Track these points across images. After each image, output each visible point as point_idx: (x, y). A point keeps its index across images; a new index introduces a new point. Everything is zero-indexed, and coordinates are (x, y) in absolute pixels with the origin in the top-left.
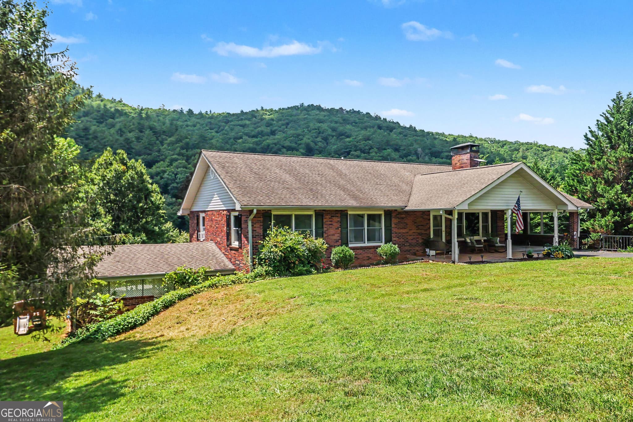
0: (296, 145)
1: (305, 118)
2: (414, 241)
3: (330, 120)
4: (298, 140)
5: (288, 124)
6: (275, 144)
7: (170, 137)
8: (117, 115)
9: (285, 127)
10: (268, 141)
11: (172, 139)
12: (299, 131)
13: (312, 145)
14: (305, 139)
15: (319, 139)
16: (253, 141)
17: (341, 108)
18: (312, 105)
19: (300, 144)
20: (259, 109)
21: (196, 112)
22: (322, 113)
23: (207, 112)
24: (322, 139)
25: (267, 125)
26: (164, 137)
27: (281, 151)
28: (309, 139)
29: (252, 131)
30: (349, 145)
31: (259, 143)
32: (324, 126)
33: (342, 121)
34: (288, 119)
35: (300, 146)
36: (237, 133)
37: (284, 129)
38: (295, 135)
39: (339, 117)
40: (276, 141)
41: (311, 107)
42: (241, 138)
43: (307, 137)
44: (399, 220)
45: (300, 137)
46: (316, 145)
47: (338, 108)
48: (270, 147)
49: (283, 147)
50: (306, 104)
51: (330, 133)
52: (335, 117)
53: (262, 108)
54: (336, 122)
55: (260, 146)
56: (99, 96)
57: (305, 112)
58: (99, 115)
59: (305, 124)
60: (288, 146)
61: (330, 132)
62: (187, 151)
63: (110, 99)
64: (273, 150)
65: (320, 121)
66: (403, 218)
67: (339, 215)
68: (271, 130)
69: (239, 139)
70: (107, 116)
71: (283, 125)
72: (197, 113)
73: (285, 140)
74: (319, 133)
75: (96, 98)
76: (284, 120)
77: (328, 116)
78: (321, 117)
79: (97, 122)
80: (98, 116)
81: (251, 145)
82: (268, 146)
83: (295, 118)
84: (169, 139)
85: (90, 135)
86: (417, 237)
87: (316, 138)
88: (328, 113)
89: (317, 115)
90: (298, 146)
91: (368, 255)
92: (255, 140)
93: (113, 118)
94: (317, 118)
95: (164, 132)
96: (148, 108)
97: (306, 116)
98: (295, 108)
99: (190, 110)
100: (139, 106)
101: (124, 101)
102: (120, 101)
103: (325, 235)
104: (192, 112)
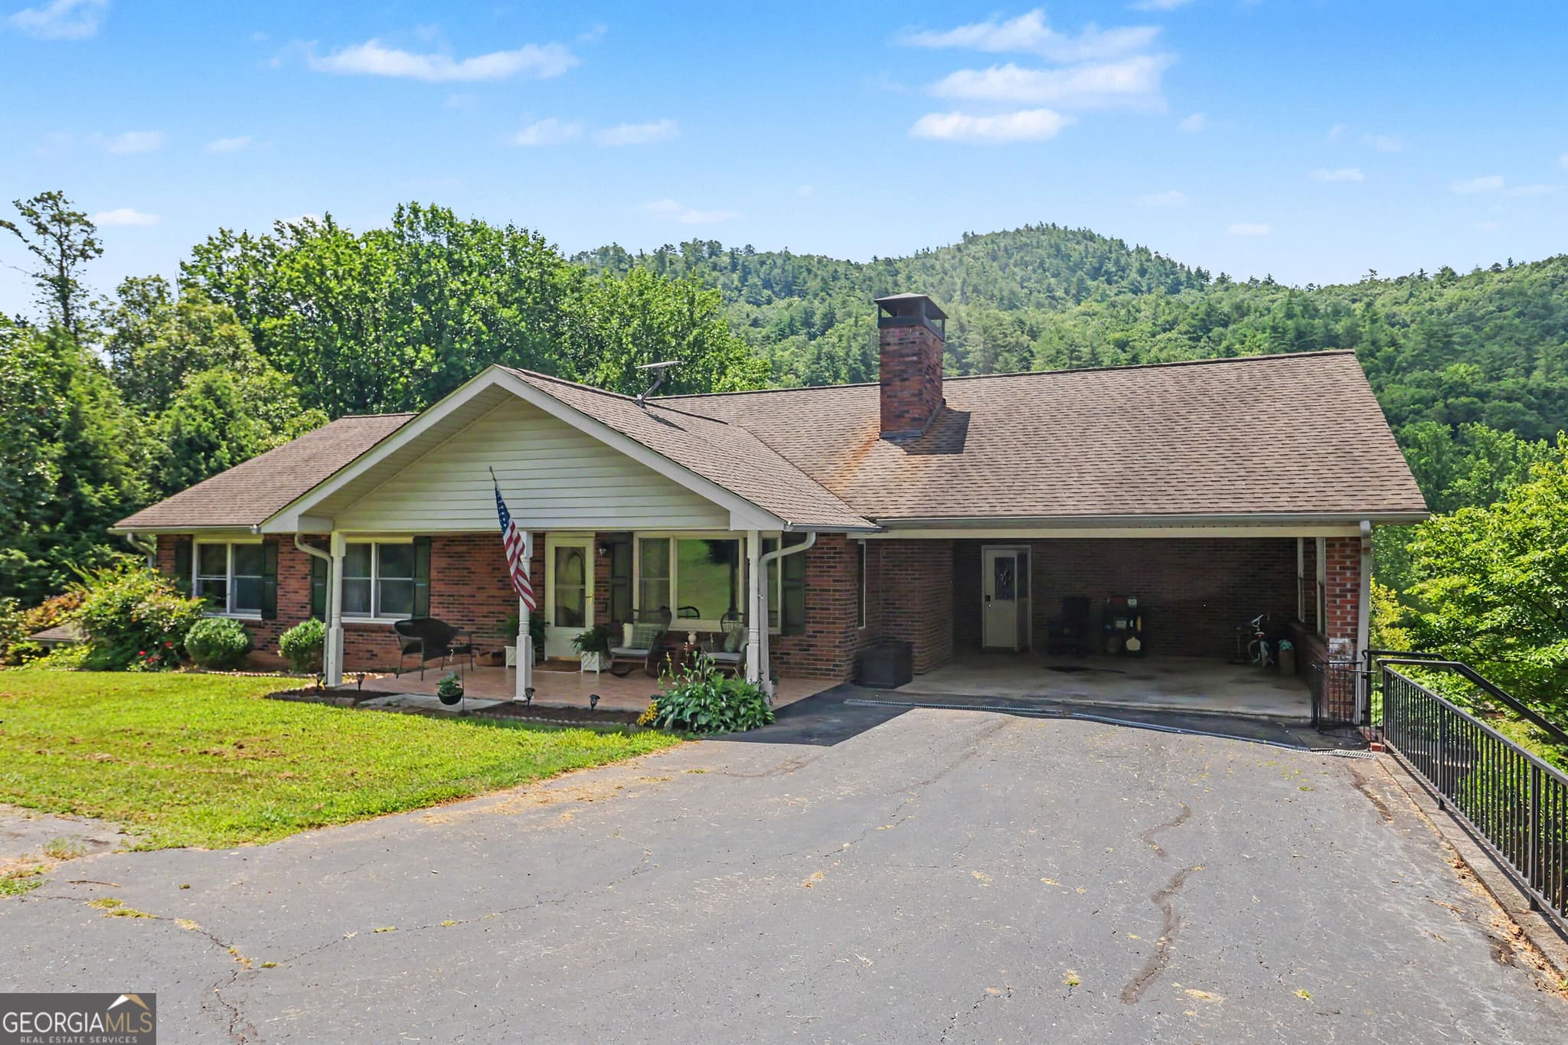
2: (491, 621)
21: (1462, 269)
23: (1497, 264)
44: (450, 560)
56: (1223, 279)
63: (1246, 281)
66: (460, 556)
72: (1468, 273)
75: (1215, 285)
79: (1190, 339)
86: (500, 609)
91: (370, 647)
93: (1226, 325)
96: (1333, 286)
100: (1311, 285)
101: (1279, 281)
102: (1269, 282)
103: (280, 592)
104: (1453, 274)
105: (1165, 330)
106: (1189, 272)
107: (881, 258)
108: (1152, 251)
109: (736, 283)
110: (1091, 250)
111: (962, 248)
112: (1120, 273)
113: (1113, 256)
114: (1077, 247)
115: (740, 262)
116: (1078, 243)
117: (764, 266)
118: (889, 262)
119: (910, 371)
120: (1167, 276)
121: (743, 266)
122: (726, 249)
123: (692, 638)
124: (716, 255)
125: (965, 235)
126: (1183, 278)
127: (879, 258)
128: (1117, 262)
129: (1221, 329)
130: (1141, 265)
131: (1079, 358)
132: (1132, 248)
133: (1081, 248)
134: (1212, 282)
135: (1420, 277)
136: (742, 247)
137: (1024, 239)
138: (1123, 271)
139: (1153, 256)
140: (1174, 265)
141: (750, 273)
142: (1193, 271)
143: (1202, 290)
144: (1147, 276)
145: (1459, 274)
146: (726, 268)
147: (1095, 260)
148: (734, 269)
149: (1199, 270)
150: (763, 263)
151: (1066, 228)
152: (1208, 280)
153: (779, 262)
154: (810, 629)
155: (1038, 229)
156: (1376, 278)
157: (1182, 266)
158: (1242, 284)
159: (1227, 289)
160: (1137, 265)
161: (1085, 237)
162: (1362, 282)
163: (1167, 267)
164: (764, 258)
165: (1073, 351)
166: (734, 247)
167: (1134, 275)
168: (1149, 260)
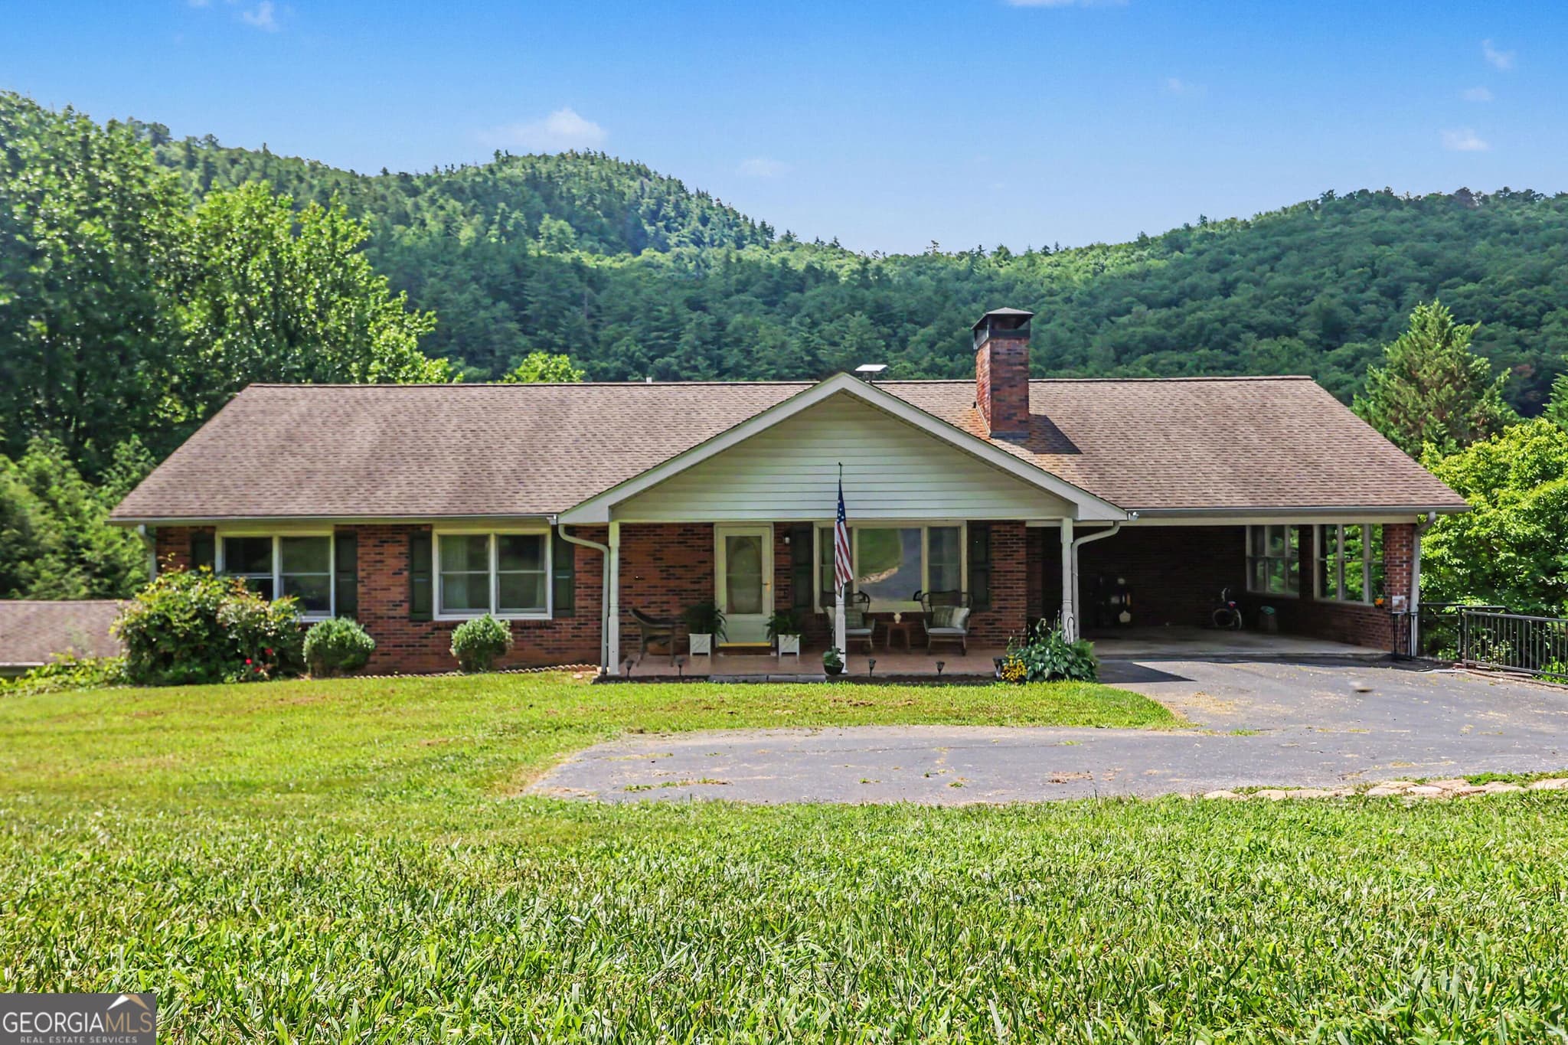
0: (1290, 320)
1: (1336, 234)
3: (1418, 231)
4: (1300, 304)
5: (1277, 258)
6: (1224, 322)
7: (923, 325)
8: (811, 281)
9: (1266, 267)
10: (1200, 314)
11: (931, 330)
12: (1307, 276)
13: (1344, 313)
14: (1318, 299)
15: (1372, 293)
16: (1158, 316)
17: (1464, 192)
18: (1364, 192)
19: (1305, 315)
20: (1194, 223)
21: (1017, 250)
22: (1395, 213)
23: (1046, 247)
24: (1383, 293)
25: (1212, 267)
26: (909, 326)
27: (1239, 340)
28: (1332, 296)
29: (1163, 288)
30: (1464, 306)
31: (1174, 321)
32: (1392, 253)
33: (1462, 232)
34: (1278, 244)
35: (1305, 321)
36: (1118, 299)
37: (1262, 275)
38: (1290, 290)
39: (1452, 219)
40: (1227, 313)
41: (1363, 198)
42: (1129, 311)
43: (1328, 290)
45: (1308, 293)
46: (1357, 311)
47: (1452, 192)
48: (1206, 332)
49: (1249, 327)
50: (1341, 193)
51: (1409, 272)
52: (1439, 220)
53: (1203, 218)
54: (1440, 237)
55: (1176, 331)
56: (788, 238)
57: (1336, 215)
58: (769, 285)
59: (1332, 251)
60: (1263, 324)
61: (1409, 268)
62: (952, 360)
63: (812, 242)
64: (1216, 338)
65: (1380, 240)
67: (404, 538)
68: (1224, 282)
69: (1120, 315)
70: (787, 287)
71: (1261, 262)
72: (1020, 254)
73: (1256, 307)
74: (1374, 276)
75: (780, 243)
76: (1266, 248)
77: (1415, 218)
78: (1389, 227)
79: (765, 303)
80: (766, 288)
81: (1150, 330)
82: (1202, 326)
83: (1301, 238)
84: (922, 331)
85: (728, 335)
87: (1362, 291)
88: (1414, 212)
89: (1375, 220)
90: (1298, 320)
92: (1164, 313)
93: (801, 290)
94: (1376, 228)
95: (912, 313)
97: (1337, 229)
98: (1307, 208)
99: (1001, 248)
100: (876, 252)
101: (845, 244)
102: (834, 246)
103: (360, 589)
104: (1008, 253)
105: (738, 292)
106: (753, 226)
107: (393, 171)
108: (714, 199)
109: (196, 185)
110: (647, 189)
111: (495, 168)
112: (680, 220)
113: (672, 198)
114: (631, 183)
115: (201, 156)
116: (632, 179)
117: (237, 167)
118: (405, 177)
119: (1017, 378)
120: (731, 228)
121: (206, 161)
122: (178, 135)
123: (898, 617)
124: (163, 144)
125: (497, 154)
126: (747, 232)
127: (390, 171)
128: (677, 206)
129: (797, 295)
130: (703, 212)
131: (657, 319)
132: (692, 191)
133: (636, 185)
134: (777, 239)
135: (979, 254)
136: (201, 136)
137: (570, 168)
138: (684, 217)
139: (715, 204)
140: (737, 216)
141: (215, 173)
142: (758, 225)
143: (766, 248)
144: (710, 226)
145: (1013, 254)
146: (178, 163)
147: (653, 201)
148: (191, 164)
149: (763, 224)
150: (234, 162)
151: (617, 159)
152: (771, 236)
153: (258, 163)
154: (995, 605)
155: (586, 157)
156: (938, 250)
157: (746, 219)
158: (808, 245)
159: (793, 249)
160: (697, 212)
161: (639, 171)
162: (926, 254)
163: (731, 219)
164: (235, 156)
165: (651, 310)
166: (191, 135)
167: (696, 224)
168: (711, 208)
